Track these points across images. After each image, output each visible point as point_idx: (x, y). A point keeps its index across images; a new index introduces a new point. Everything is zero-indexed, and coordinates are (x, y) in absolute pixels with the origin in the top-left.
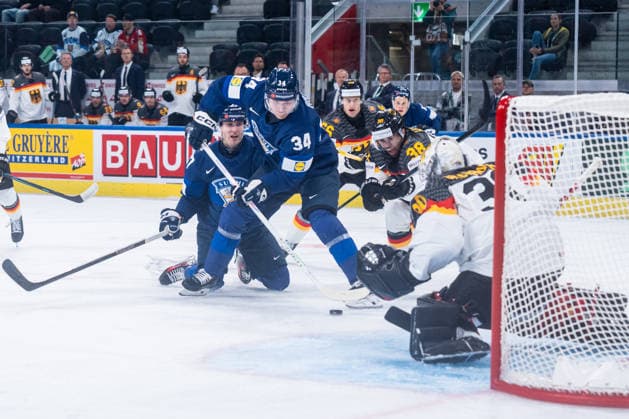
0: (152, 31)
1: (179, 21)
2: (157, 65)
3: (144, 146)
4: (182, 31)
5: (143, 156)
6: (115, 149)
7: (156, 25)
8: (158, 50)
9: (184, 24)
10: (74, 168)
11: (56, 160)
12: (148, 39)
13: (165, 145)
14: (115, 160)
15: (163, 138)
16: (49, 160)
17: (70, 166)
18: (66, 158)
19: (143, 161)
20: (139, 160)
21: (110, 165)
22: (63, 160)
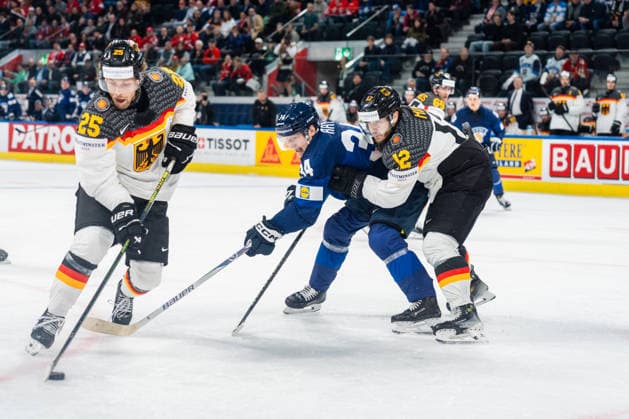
0: (593, 59)
1: (616, 50)
2: (596, 86)
3: (584, 153)
4: (619, 58)
5: (584, 161)
6: (560, 155)
7: (596, 53)
8: (598, 74)
9: (621, 53)
10: (526, 171)
11: (511, 164)
12: (589, 65)
13: (602, 152)
14: (560, 164)
15: (600, 147)
16: (506, 164)
17: (523, 168)
18: (520, 162)
19: (584, 165)
20: (580, 165)
21: (556, 168)
22: (517, 164)
